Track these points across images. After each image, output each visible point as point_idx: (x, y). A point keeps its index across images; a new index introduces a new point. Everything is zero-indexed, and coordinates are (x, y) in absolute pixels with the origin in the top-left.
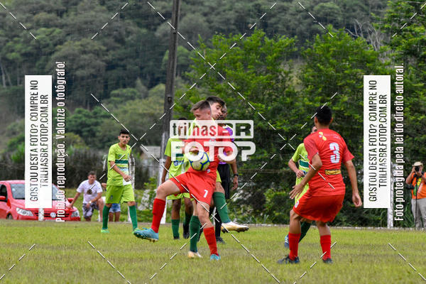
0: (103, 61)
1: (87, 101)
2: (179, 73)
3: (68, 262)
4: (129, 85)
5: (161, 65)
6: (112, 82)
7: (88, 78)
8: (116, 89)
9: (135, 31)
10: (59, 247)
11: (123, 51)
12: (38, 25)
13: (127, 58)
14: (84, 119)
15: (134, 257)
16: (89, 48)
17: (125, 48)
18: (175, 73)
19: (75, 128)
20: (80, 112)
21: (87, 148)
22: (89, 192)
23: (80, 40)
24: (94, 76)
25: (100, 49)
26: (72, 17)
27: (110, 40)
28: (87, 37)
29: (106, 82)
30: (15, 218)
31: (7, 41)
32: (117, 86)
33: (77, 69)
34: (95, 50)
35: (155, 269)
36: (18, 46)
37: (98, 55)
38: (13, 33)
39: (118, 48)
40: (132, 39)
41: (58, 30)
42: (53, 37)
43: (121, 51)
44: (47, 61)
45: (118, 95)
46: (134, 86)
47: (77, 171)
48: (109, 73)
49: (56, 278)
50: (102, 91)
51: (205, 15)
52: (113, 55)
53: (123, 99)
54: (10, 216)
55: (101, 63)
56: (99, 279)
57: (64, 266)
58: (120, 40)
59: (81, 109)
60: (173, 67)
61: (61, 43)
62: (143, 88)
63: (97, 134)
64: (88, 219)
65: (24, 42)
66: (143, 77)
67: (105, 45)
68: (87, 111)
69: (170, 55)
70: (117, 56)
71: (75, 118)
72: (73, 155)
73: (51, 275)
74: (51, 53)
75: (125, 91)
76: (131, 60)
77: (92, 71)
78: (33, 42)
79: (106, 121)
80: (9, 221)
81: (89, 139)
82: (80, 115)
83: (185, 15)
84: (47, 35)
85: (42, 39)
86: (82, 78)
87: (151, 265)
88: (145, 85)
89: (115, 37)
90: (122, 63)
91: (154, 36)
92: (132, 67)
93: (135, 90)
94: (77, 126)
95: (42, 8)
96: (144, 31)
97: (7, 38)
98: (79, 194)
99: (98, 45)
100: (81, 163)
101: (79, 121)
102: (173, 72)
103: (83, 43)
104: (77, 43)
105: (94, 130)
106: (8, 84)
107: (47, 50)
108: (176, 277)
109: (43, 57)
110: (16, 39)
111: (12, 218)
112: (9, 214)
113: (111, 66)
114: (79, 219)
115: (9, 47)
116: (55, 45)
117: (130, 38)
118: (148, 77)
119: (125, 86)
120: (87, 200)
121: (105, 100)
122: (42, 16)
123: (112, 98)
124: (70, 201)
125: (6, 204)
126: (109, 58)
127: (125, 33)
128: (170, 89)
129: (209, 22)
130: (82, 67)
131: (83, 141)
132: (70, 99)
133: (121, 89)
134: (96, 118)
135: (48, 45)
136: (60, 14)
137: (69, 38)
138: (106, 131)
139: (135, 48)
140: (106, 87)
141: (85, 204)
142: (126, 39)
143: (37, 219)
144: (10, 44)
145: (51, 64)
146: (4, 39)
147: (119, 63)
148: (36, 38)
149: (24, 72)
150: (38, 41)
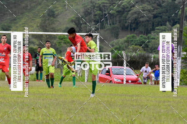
0: (152, 14)
1: (145, 32)
2: (185, 19)
3: (137, 102)
4: (163, 24)
5: (178, 16)
6: (156, 24)
7: (145, 21)
8: (157, 26)
10: (132, 96)
11: (161, 10)
13: (162, 12)
14: (143, 40)
15: (166, 100)
16: (146, 8)
17: (162, 9)
18: (184, 19)
19: (139, 44)
20: (141, 37)
21: (145, 52)
22: (146, 72)
23: (142, 5)
24: (148, 21)
25: (151, 9)
27: (155, 5)
28: (145, 4)
29: (153, 24)
30: (113, 83)
31: (110, 6)
32: (158, 25)
33: (140, 18)
34: (149, 10)
35: (175, 106)
37: (150, 12)
38: (113, 2)
39: (159, 8)
40: (165, 5)
42: (130, 4)
43: (160, 10)
44: (127, 14)
45: (158, 29)
46: (165, 25)
47: (140, 63)
48: (155, 19)
49: (131, 109)
50: (151, 27)
52: (156, 12)
53: (161, 31)
54: (111, 82)
55: (151, 15)
56: (150, 110)
57: (135, 104)
58: (160, 5)
59: (142, 35)
60: (183, 17)
61: (133, 6)
62: (170, 26)
63: (149, 46)
64: (145, 83)
66: (169, 21)
67: (153, 7)
68: (145, 36)
69: (182, 12)
70: (158, 12)
71: (139, 39)
72: (139, 55)
73: (129, 108)
74: (129, 11)
75: (161, 27)
76: (164, 14)
77: (147, 18)
78: (121, 6)
79: (153, 40)
80: (111, 84)
81: (146, 49)
82: (142, 38)
84: (128, 3)
85: (125, 5)
86: (143, 22)
87: (173, 104)
88: (170, 25)
89: (157, 4)
90: (160, 15)
91: (175, 3)
92: (165, 17)
93: (166, 27)
94: (140, 43)
97: (110, 4)
98: (141, 72)
99: (149, 7)
100: (142, 59)
101: (141, 40)
102: (183, 19)
103: (143, 6)
104: (141, 6)
105: (148, 44)
106: (110, 24)
107: (127, 9)
108: (184, 109)
110: (114, 5)
111: (112, 83)
112: (111, 81)
113: (155, 16)
114: (141, 83)
115: (111, 8)
116: (131, 7)
117: (164, 4)
118: (172, 21)
119: (161, 25)
120: (145, 75)
121: (153, 32)
123: (156, 30)
124: (137, 76)
125: (109, 76)
126: (155, 13)
127: (161, 2)
128: (181, 27)
130: (143, 17)
131: (143, 49)
132: (138, 31)
133: (160, 27)
134: (148, 39)
135: (128, 7)
137: (137, 4)
138: (153, 45)
139: (166, 8)
140: (153, 25)
141: (144, 77)
142: (162, 5)
143: (123, 83)
144: (111, 7)
145: (129, 15)
146: (109, 5)
147: (159, 15)
148: (123, 4)
149: (118, 19)
150: (123, 6)
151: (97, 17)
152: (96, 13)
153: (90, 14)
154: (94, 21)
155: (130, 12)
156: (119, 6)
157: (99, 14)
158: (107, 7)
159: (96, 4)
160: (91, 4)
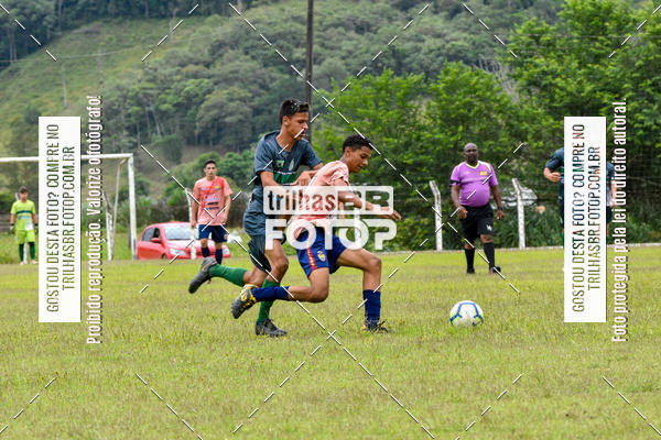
0: (249, 107)
1: (236, 146)
6: (259, 127)
7: (237, 124)
9: (278, 77)
12: (188, 77)
13: (271, 103)
14: (234, 162)
16: (236, 96)
17: (270, 94)
19: (226, 172)
20: (230, 156)
24: (242, 122)
25: (247, 96)
26: (218, 67)
27: (255, 87)
28: (233, 86)
30: (169, 258)
31: (160, 94)
32: (263, 130)
33: (225, 116)
34: (242, 98)
36: (170, 98)
37: (245, 102)
38: (166, 86)
39: (263, 94)
40: (276, 85)
41: (206, 81)
42: (202, 87)
43: (266, 97)
48: (256, 118)
50: (250, 135)
51: (343, 58)
52: (259, 101)
55: (248, 109)
58: (264, 87)
59: (231, 153)
61: (209, 92)
63: (248, 176)
65: (175, 94)
67: (250, 92)
68: (236, 155)
70: (263, 102)
71: (226, 162)
74: (202, 102)
77: (240, 117)
78: (183, 93)
81: (241, 181)
82: (231, 159)
83: (324, 60)
84: (196, 86)
85: (192, 89)
86: (231, 125)
89: (260, 84)
91: (295, 81)
94: (229, 170)
95: (191, 61)
96: (287, 76)
99: (244, 93)
101: (230, 165)
103: (230, 92)
104: (225, 92)
105: (245, 173)
106: (162, 134)
107: (197, 100)
109: (194, 108)
110: (167, 91)
113: (257, 111)
115: (162, 99)
116: (204, 95)
117: (273, 85)
121: (253, 144)
122: (191, 68)
125: (160, 245)
126: (255, 103)
127: (268, 80)
129: (347, 65)
130: (231, 114)
132: (221, 144)
134: (245, 160)
135: (197, 95)
136: (207, 65)
137: (217, 87)
139: (279, 93)
140: (253, 129)
142: (271, 86)
143: (190, 258)
144: (162, 96)
145: (201, 112)
146: (156, 92)
147: (265, 108)
148: (186, 89)
149: (177, 121)
150: (188, 92)
151: (132, 119)
152: (130, 111)
153: (117, 113)
154: (128, 128)
155: (203, 106)
156: (178, 93)
157: (137, 112)
158: (152, 96)
159: (128, 91)
160: (119, 93)
